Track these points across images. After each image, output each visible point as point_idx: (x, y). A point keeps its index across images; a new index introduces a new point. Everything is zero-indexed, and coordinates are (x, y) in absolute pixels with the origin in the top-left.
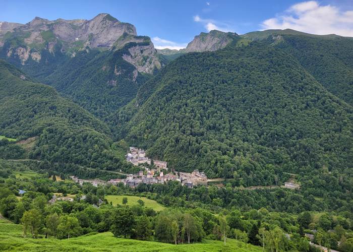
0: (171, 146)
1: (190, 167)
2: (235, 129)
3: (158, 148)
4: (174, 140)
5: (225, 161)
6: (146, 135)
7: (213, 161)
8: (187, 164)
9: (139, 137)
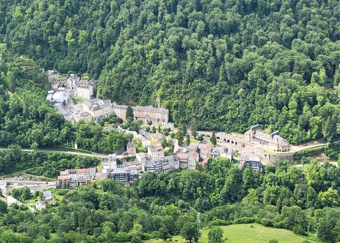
0: (169, 67)
1: (233, 120)
2: (305, 8)
3: (130, 73)
4: (172, 51)
5: (319, 98)
6: (70, 34)
7: (293, 103)
8: (224, 112)
9: (51, 40)
